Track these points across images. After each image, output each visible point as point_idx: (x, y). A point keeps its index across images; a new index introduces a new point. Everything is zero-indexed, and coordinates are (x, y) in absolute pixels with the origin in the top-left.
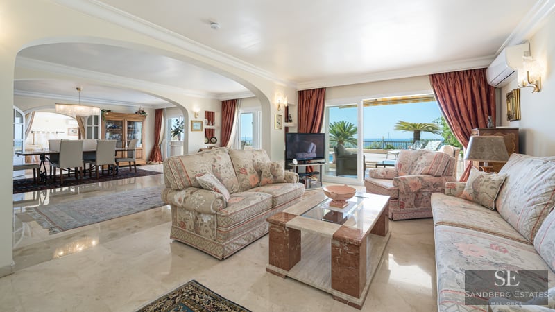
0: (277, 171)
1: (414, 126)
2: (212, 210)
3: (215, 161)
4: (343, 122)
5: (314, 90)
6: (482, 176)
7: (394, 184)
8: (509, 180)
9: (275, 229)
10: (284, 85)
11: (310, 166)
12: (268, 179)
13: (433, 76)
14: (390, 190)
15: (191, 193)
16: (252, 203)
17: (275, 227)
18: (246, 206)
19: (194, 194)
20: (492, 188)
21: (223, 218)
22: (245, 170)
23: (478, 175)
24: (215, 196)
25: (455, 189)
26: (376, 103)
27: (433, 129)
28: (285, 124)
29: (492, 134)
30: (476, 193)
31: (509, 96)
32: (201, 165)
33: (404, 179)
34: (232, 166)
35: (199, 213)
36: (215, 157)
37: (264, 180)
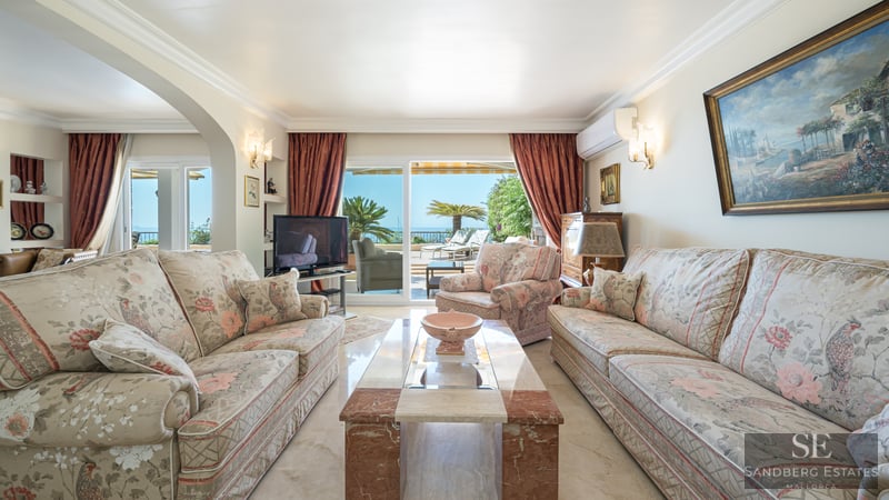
0: (285, 295)
1: (454, 208)
2: (164, 429)
3: (127, 286)
4: (359, 198)
5: (323, 135)
6: (613, 277)
7: (493, 299)
8: (649, 279)
9: (364, 433)
10: (262, 116)
11: (317, 282)
12: (266, 317)
13: (514, 136)
14: (490, 309)
15: (69, 394)
16: (266, 380)
17: (362, 429)
18: (256, 394)
19: (82, 396)
20: (629, 291)
21: (204, 443)
22: (209, 303)
23: (608, 276)
24: (172, 385)
25: (578, 297)
26: (429, 170)
27: (477, 214)
28: (265, 197)
29: (596, 221)
30: (610, 300)
31: (605, 172)
32: (83, 303)
33: (508, 289)
34: (173, 297)
35: (100, 448)
36: (127, 276)
37: (254, 318)
